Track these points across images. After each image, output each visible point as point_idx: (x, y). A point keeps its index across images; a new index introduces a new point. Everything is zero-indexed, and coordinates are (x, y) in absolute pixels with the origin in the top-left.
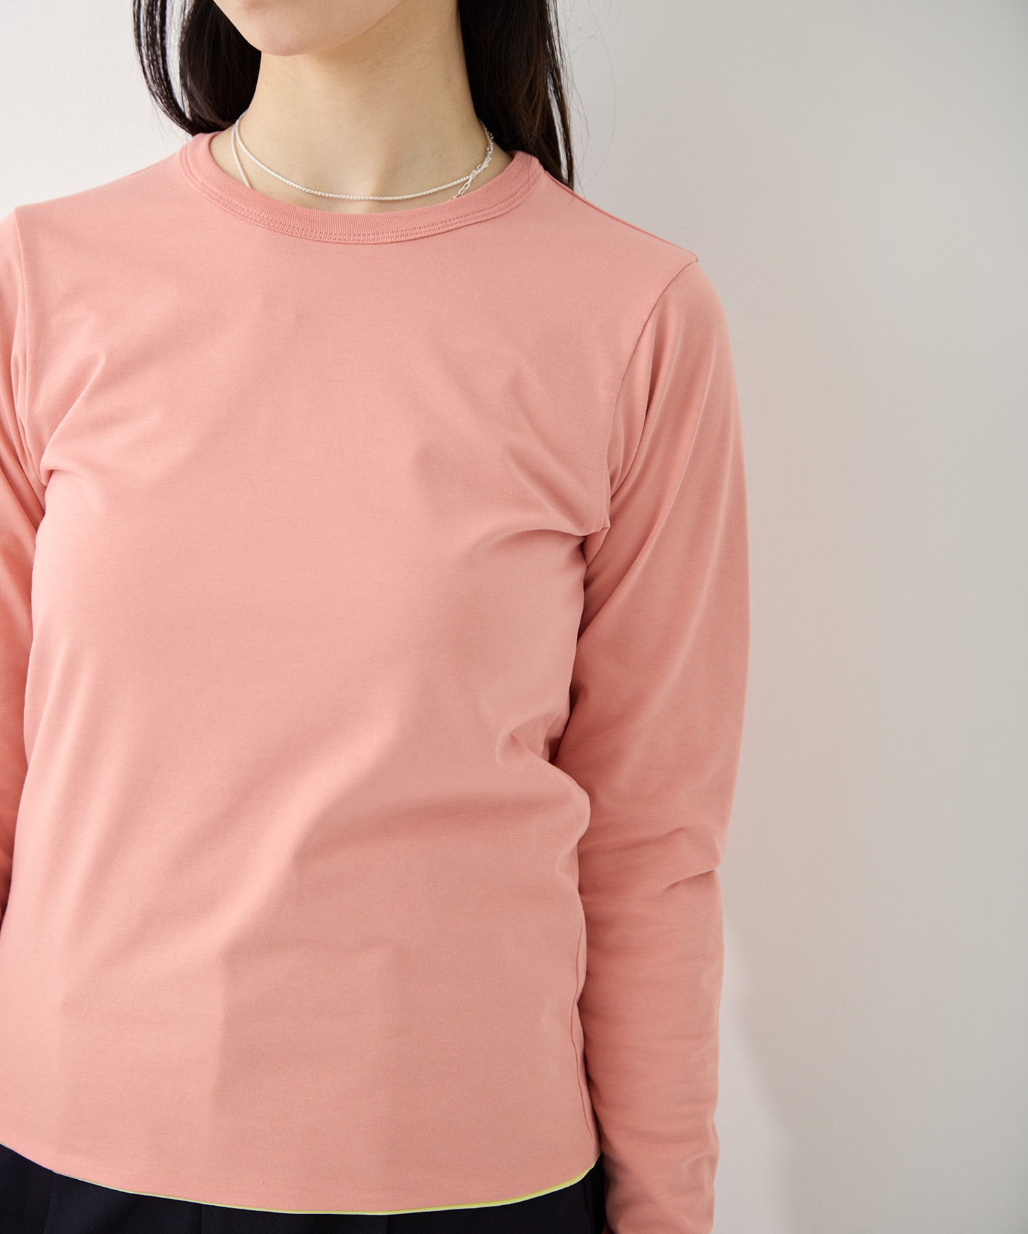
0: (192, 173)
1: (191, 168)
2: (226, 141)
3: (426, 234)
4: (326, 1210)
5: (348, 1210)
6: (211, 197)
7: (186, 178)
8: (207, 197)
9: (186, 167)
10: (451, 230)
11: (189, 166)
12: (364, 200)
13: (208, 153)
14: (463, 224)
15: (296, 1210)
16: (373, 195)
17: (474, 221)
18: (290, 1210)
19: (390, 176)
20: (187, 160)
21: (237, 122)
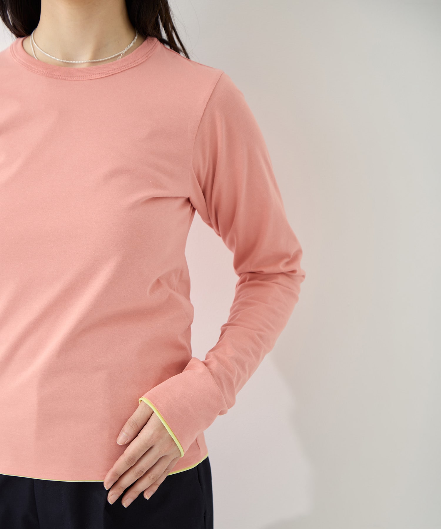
0: (15, 55)
1: (15, 53)
2: (29, 41)
3: (111, 74)
4: (83, 480)
5: (92, 480)
6: (22, 64)
7: (12, 57)
8: (21, 65)
9: (13, 53)
10: (122, 71)
11: (14, 52)
12: (86, 62)
13: (22, 47)
14: (127, 68)
15: (71, 480)
16: (90, 60)
17: (131, 67)
18: (68, 480)
19: (97, 52)
20: (13, 50)
21: (32, 34)
